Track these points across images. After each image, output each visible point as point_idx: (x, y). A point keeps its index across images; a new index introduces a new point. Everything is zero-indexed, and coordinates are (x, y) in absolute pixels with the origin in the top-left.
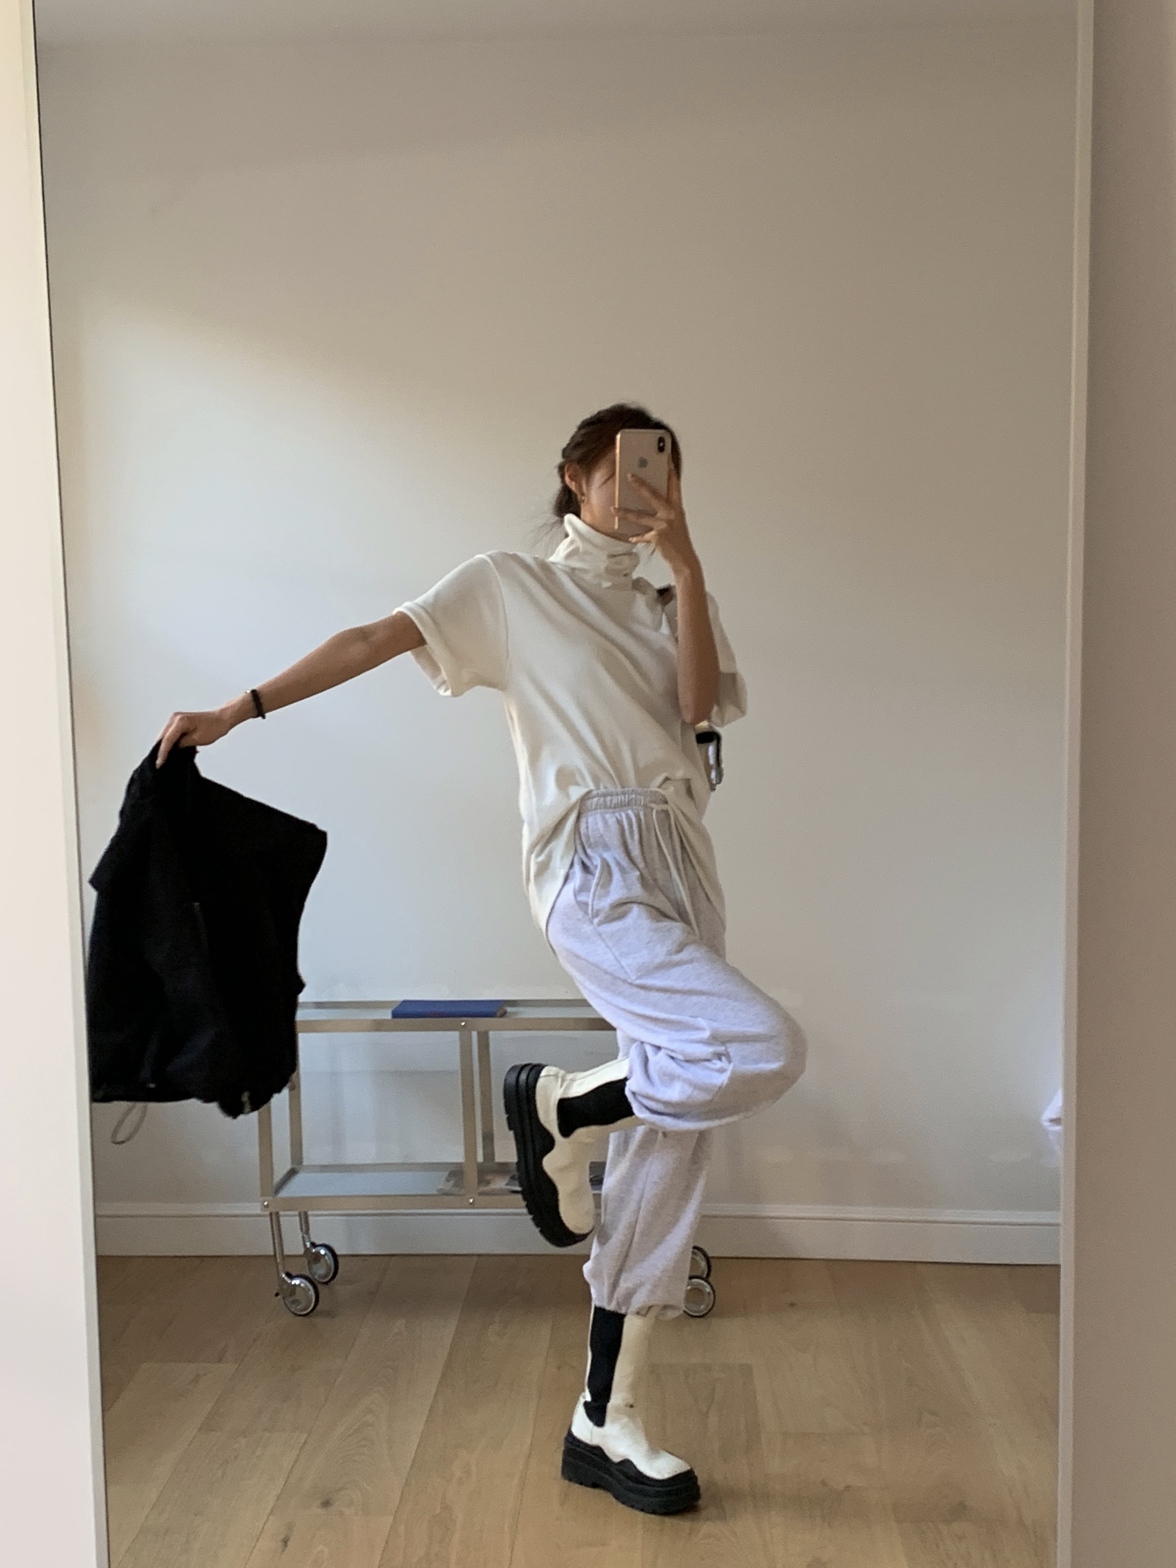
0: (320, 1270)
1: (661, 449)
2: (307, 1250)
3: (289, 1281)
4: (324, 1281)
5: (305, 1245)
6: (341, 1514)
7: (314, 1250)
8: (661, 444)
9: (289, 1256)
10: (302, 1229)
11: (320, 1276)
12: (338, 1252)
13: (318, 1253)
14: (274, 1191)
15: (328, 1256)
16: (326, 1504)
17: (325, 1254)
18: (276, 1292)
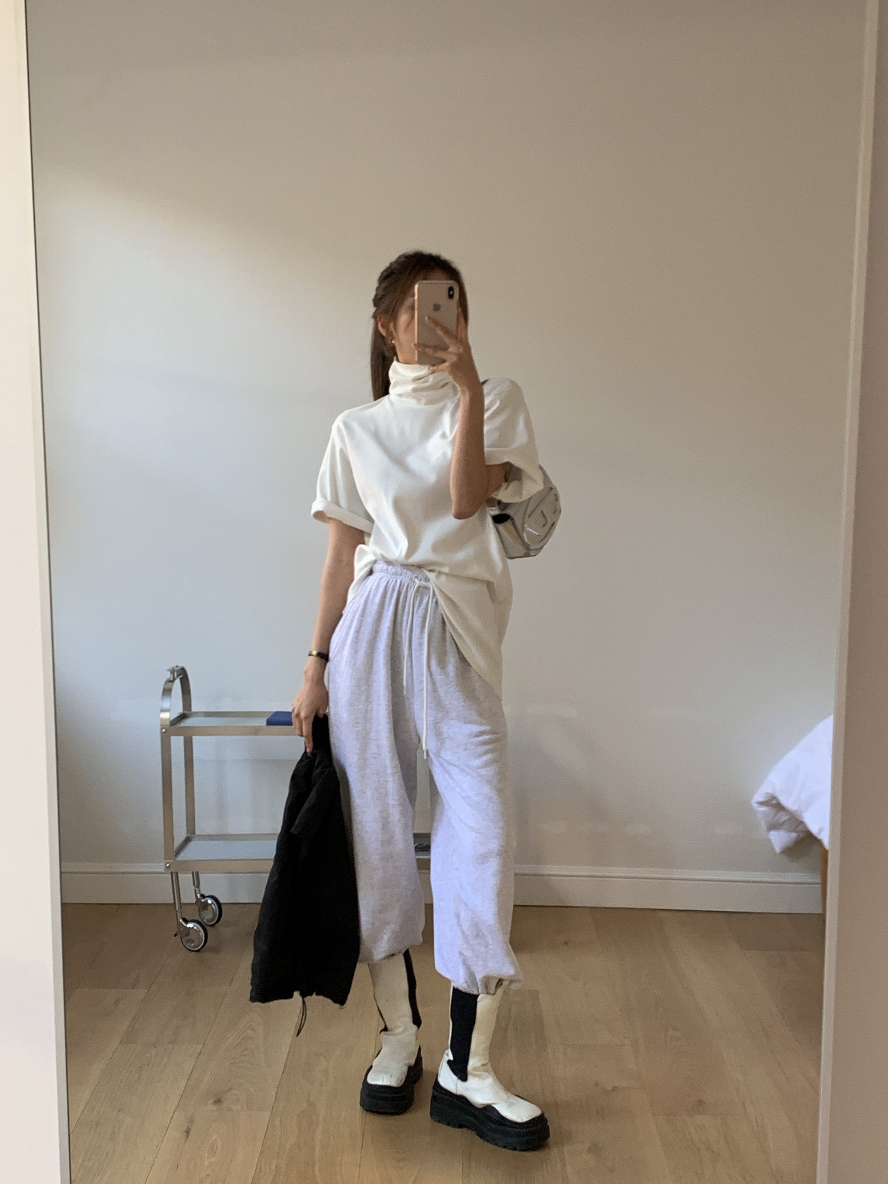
0: (208, 916)
1: (451, 296)
2: (198, 900)
3: (185, 925)
4: (211, 923)
5: (196, 896)
6: (230, 1109)
7: (203, 901)
8: (451, 293)
9: (185, 904)
10: (194, 884)
11: (209, 921)
12: (221, 901)
13: (206, 902)
14: (174, 854)
15: (214, 905)
16: (218, 1101)
17: (212, 903)
18: (175, 933)
